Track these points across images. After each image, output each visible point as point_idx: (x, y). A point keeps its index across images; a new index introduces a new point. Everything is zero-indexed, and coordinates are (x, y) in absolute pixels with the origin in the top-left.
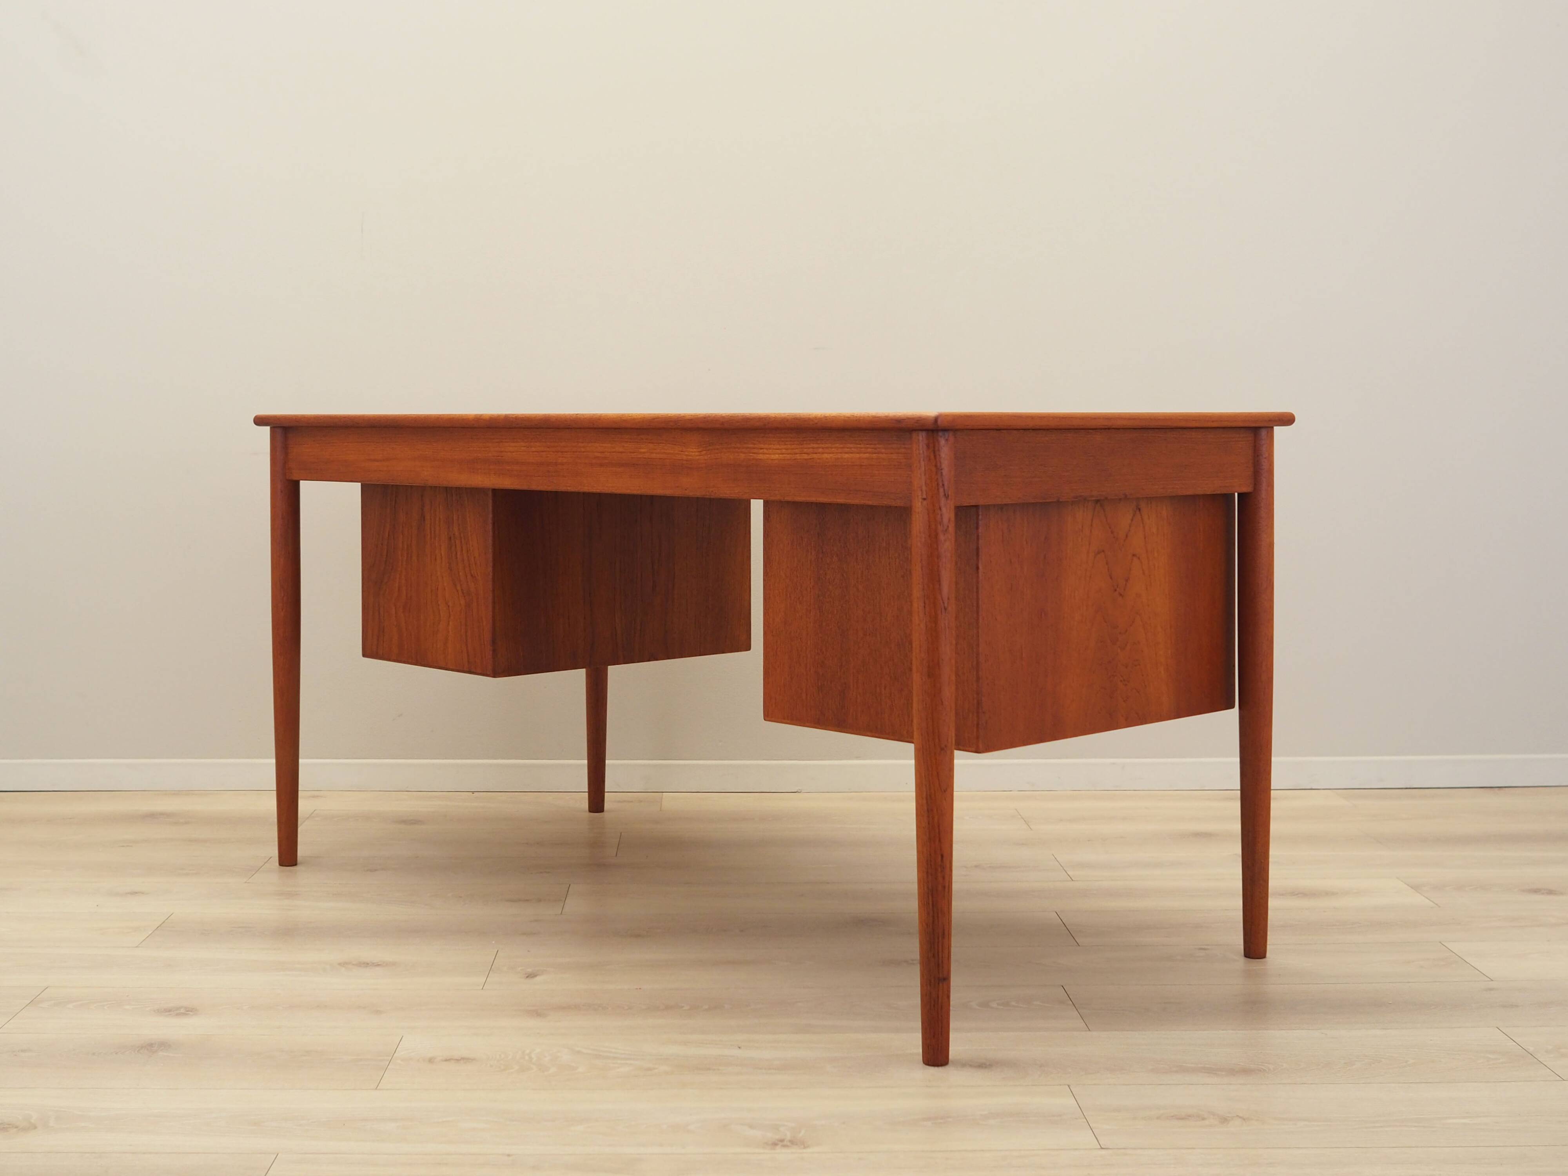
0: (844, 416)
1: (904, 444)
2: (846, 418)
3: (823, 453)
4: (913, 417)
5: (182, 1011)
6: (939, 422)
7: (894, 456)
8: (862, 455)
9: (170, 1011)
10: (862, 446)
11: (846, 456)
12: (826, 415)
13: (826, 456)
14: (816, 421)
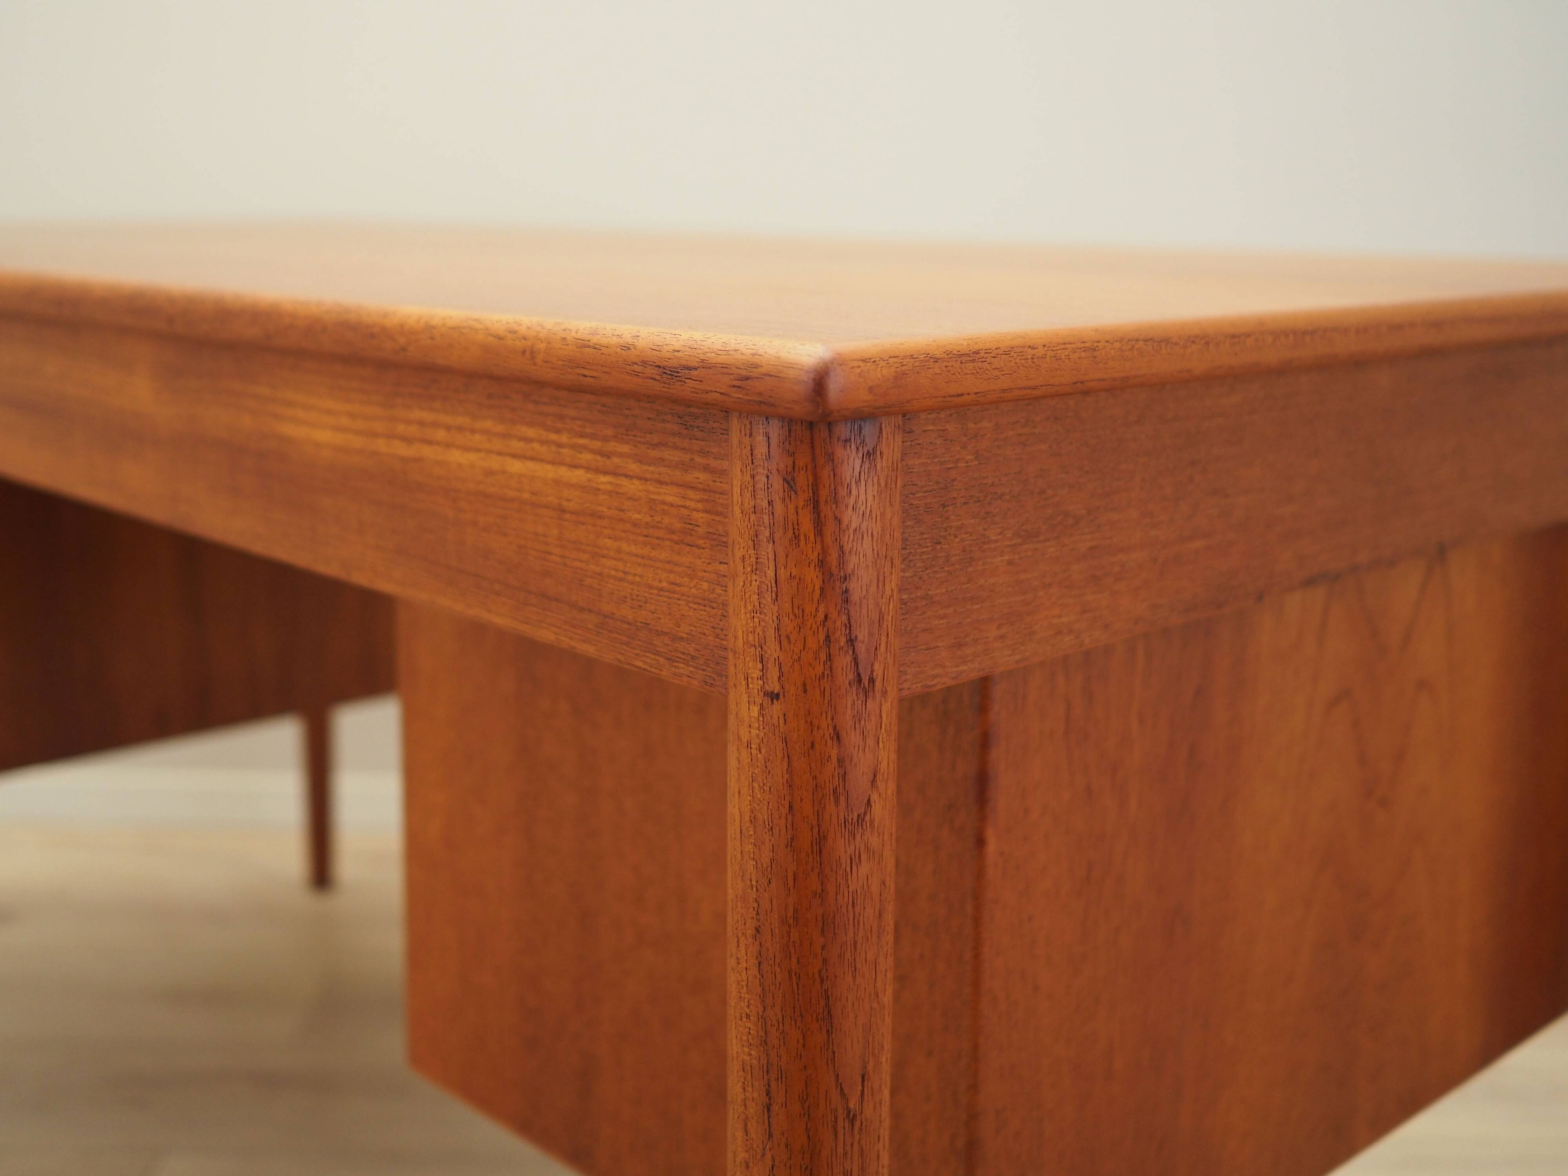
0: (488, 331)
1: (704, 453)
2: (491, 339)
3: (448, 446)
4: (722, 359)
6: (834, 387)
7: (670, 495)
8: (564, 472)
10: (564, 438)
11: (516, 466)
12: (434, 322)
13: (456, 456)
14: (402, 341)
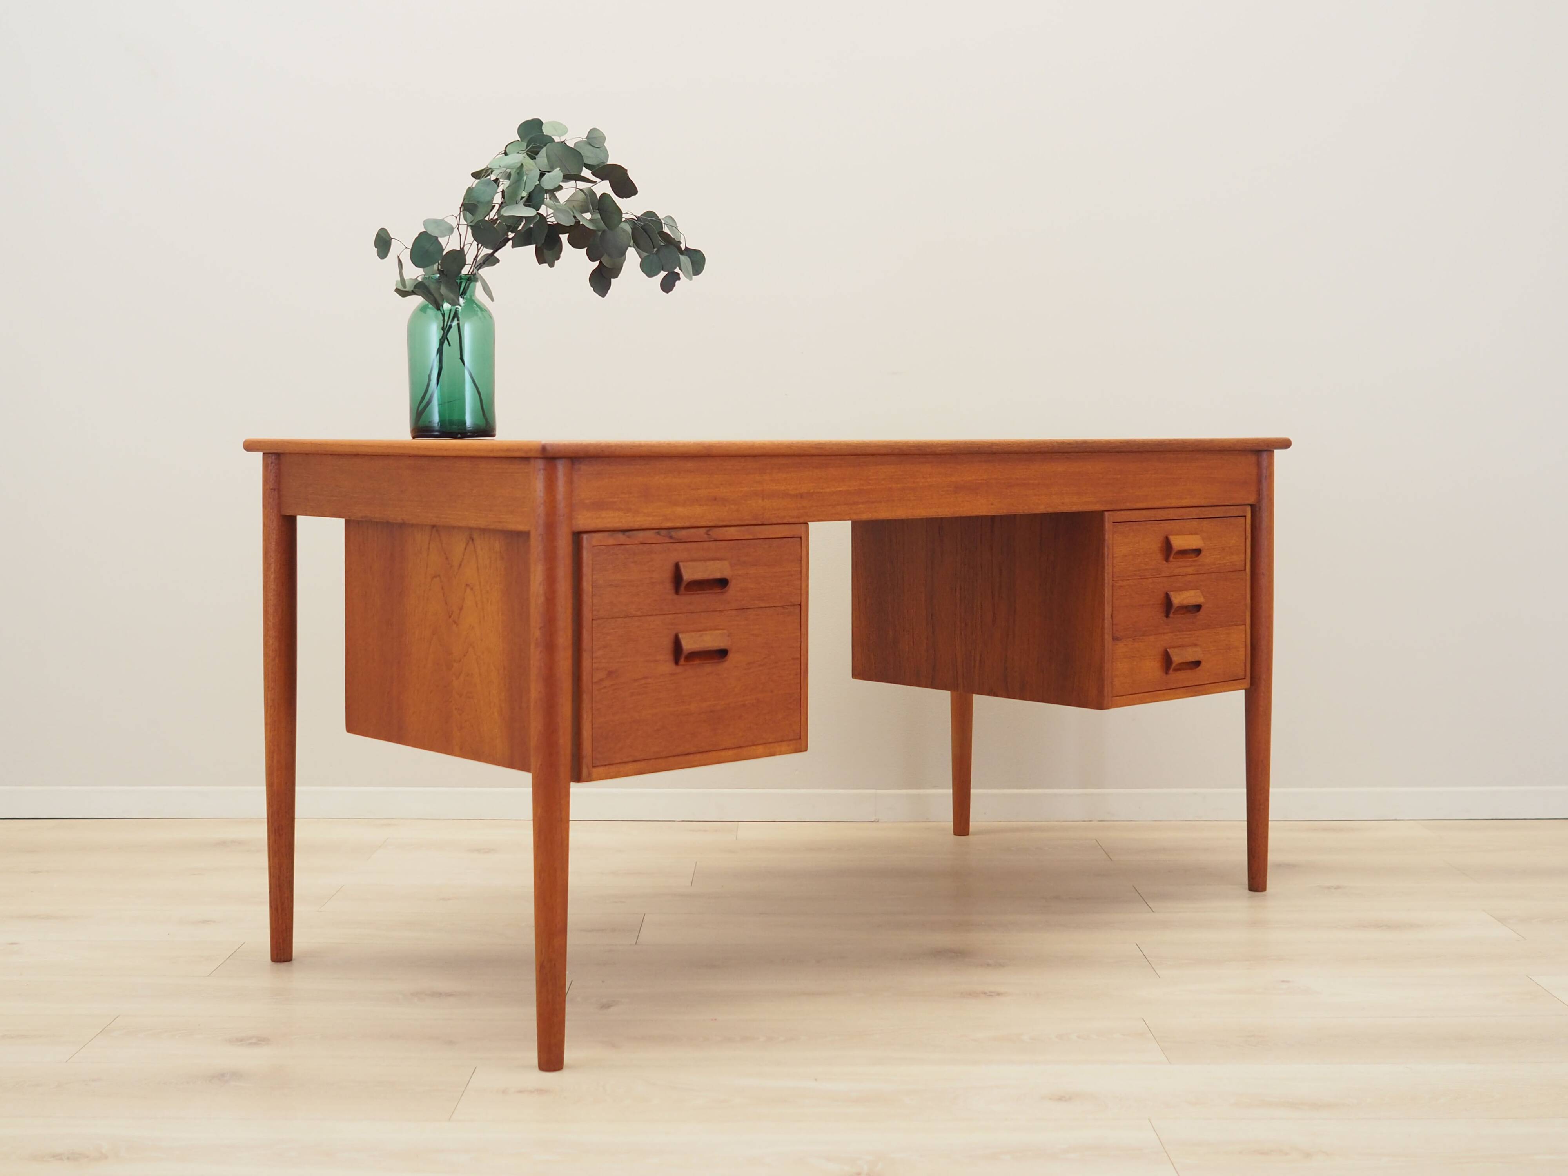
5: (254, 1040)
9: (241, 1040)
